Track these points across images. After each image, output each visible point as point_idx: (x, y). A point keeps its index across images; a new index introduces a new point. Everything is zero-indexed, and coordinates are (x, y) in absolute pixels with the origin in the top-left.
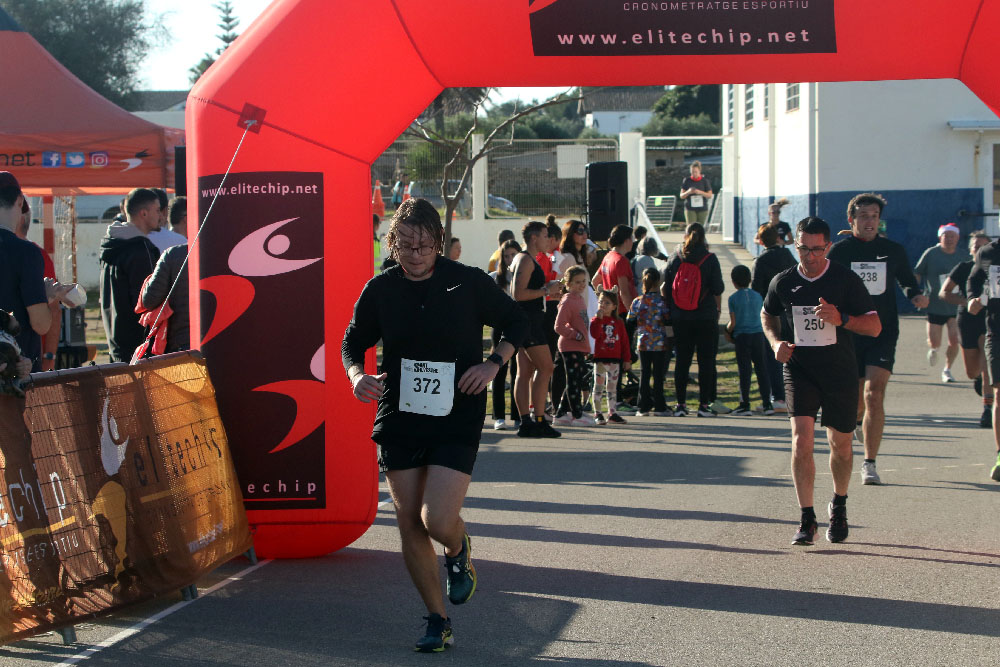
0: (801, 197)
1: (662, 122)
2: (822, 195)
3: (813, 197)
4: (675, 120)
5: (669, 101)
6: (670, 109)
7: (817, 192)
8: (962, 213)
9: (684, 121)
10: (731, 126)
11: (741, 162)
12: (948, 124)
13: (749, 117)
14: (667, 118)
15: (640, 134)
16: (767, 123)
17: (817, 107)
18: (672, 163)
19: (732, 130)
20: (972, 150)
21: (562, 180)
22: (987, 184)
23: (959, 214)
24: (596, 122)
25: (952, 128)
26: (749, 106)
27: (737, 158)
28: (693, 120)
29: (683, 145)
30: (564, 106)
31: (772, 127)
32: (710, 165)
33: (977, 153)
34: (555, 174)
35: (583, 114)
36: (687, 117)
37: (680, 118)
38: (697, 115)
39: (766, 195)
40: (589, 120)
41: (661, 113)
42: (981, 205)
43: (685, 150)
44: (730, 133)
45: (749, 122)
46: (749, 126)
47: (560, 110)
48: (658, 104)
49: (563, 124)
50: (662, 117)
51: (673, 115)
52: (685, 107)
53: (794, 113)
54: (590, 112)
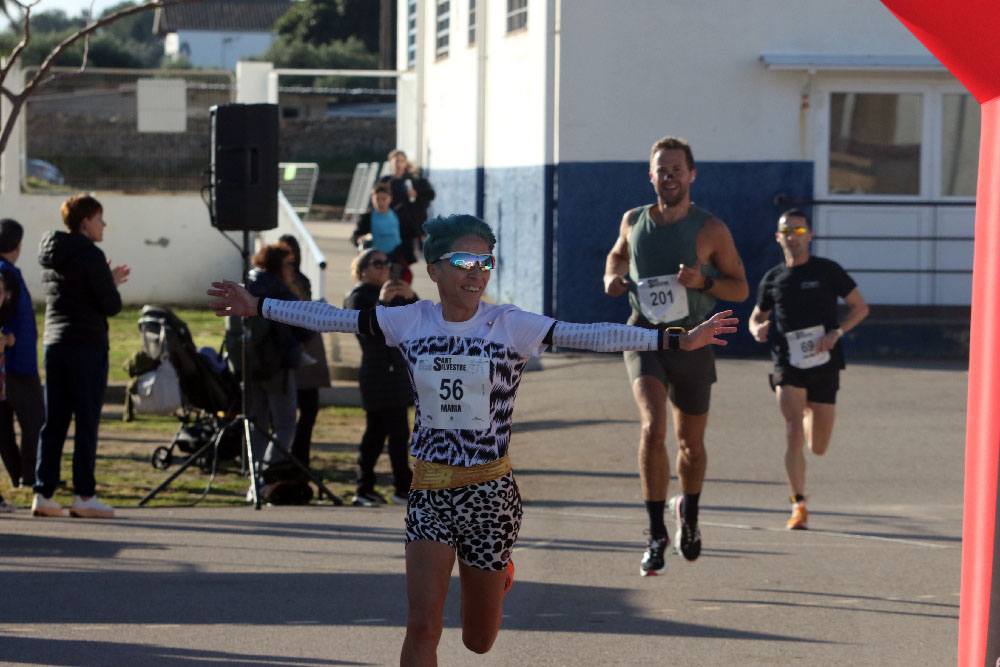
0: (528, 169)
1: (290, 50)
2: (564, 167)
3: (550, 170)
4: (310, 47)
5: (300, 18)
6: (302, 30)
7: (556, 160)
8: (781, 200)
9: (323, 51)
10: (412, 56)
11: (429, 113)
12: (761, 59)
13: (442, 42)
14: (298, 43)
15: (269, 66)
16: (474, 52)
17: (558, 27)
18: (308, 113)
19: (414, 62)
20: (797, 101)
21: (144, 135)
22: (820, 155)
23: (776, 201)
24: (184, 47)
25: (767, 66)
26: (443, 25)
27: (422, 106)
28: (337, 47)
29: (323, 86)
30: (132, 19)
31: (483, 59)
32: (368, 119)
33: (805, 106)
34: (134, 124)
35: (163, 34)
36: (329, 43)
37: (317, 44)
38: (344, 39)
39: (471, 165)
40: (172, 43)
41: (287, 36)
42: (809, 187)
43: (328, 95)
44: (410, 68)
45: (442, 50)
46: (441, 56)
47: (126, 25)
48: (282, 21)
49: (131, 47)
50: (289, 42)
51: (306, 39)
52: (325, 28)
53: (520, 37)
54: (173, 31)
